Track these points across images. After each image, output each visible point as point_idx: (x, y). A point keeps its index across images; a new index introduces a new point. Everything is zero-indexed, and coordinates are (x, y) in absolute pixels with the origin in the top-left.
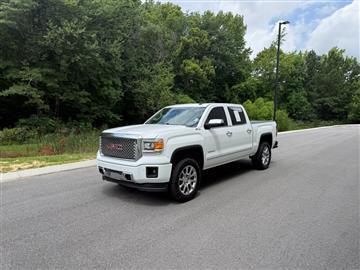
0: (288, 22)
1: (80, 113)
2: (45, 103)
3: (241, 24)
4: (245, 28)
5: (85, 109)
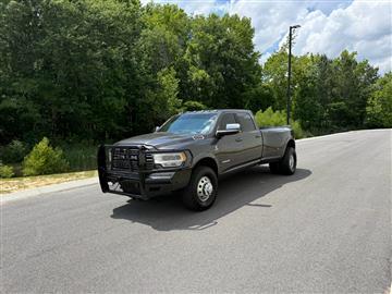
0: (298, 26)
3: (249, 27)
4: (253, 31)
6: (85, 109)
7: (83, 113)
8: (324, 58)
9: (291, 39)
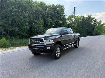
0: (77, 7)
1: (15, 34)
2: (4, 31)
3: (63, 8)
4: (64, 9)
5: (17, 33)
6: (17, 29)
7: (17, 30)
8: (83, 17)
9: (74, 11)
